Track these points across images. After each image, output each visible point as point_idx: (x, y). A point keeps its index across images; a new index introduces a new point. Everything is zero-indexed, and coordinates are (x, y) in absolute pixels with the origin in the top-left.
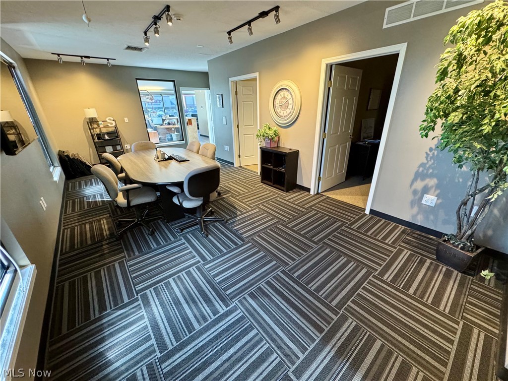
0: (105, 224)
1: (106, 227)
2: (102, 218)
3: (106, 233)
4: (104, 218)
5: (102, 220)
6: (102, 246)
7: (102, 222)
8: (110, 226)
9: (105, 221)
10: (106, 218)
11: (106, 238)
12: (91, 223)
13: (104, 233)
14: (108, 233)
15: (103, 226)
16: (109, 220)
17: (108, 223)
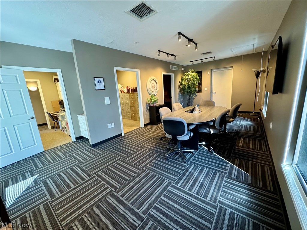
0: (240, 143)
1: (241, 142)
2: (241, 147)
3: (242, 139)
4: (239, 147)
5: (241, 146)
6: (246, 136)
7: (242, 145)
8: (238, 141)
9: (240, 145)
10: (238, 146)
11: (243, 138)
12: (249, 147)
13: (243, 140)
14: (241, 139)
15: (242, 142)
16: (238, 144)
17: (239, 143)
